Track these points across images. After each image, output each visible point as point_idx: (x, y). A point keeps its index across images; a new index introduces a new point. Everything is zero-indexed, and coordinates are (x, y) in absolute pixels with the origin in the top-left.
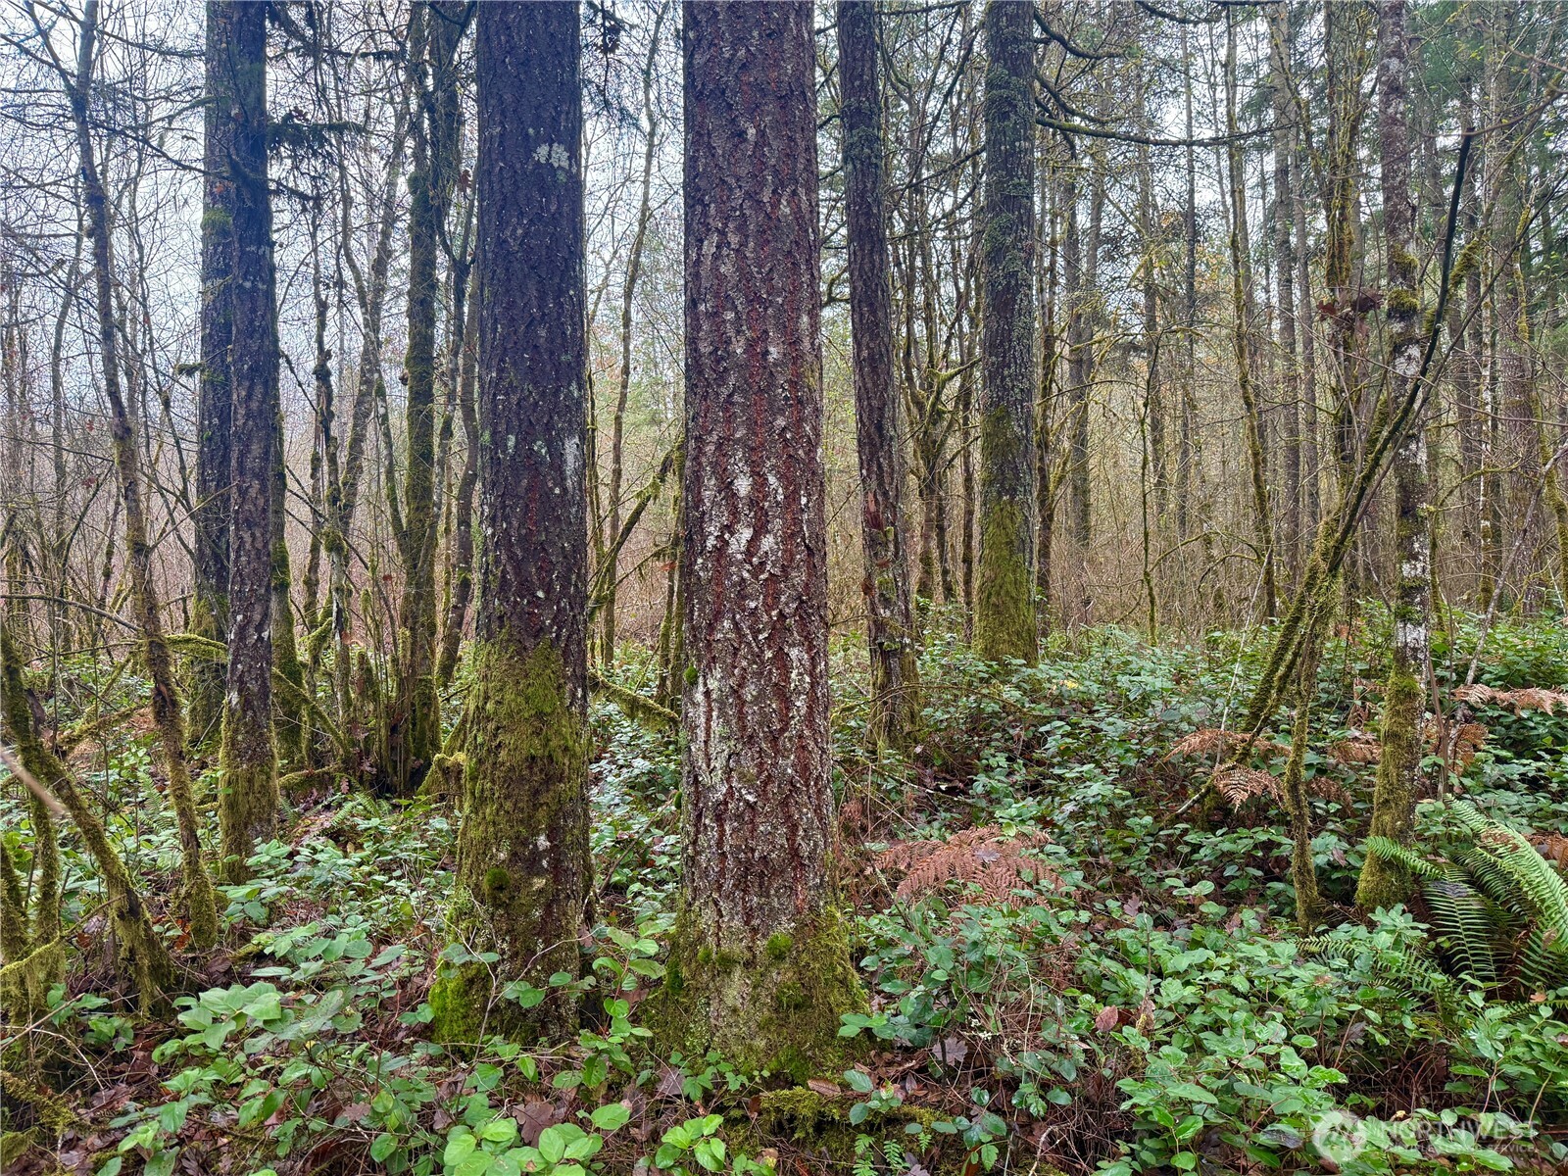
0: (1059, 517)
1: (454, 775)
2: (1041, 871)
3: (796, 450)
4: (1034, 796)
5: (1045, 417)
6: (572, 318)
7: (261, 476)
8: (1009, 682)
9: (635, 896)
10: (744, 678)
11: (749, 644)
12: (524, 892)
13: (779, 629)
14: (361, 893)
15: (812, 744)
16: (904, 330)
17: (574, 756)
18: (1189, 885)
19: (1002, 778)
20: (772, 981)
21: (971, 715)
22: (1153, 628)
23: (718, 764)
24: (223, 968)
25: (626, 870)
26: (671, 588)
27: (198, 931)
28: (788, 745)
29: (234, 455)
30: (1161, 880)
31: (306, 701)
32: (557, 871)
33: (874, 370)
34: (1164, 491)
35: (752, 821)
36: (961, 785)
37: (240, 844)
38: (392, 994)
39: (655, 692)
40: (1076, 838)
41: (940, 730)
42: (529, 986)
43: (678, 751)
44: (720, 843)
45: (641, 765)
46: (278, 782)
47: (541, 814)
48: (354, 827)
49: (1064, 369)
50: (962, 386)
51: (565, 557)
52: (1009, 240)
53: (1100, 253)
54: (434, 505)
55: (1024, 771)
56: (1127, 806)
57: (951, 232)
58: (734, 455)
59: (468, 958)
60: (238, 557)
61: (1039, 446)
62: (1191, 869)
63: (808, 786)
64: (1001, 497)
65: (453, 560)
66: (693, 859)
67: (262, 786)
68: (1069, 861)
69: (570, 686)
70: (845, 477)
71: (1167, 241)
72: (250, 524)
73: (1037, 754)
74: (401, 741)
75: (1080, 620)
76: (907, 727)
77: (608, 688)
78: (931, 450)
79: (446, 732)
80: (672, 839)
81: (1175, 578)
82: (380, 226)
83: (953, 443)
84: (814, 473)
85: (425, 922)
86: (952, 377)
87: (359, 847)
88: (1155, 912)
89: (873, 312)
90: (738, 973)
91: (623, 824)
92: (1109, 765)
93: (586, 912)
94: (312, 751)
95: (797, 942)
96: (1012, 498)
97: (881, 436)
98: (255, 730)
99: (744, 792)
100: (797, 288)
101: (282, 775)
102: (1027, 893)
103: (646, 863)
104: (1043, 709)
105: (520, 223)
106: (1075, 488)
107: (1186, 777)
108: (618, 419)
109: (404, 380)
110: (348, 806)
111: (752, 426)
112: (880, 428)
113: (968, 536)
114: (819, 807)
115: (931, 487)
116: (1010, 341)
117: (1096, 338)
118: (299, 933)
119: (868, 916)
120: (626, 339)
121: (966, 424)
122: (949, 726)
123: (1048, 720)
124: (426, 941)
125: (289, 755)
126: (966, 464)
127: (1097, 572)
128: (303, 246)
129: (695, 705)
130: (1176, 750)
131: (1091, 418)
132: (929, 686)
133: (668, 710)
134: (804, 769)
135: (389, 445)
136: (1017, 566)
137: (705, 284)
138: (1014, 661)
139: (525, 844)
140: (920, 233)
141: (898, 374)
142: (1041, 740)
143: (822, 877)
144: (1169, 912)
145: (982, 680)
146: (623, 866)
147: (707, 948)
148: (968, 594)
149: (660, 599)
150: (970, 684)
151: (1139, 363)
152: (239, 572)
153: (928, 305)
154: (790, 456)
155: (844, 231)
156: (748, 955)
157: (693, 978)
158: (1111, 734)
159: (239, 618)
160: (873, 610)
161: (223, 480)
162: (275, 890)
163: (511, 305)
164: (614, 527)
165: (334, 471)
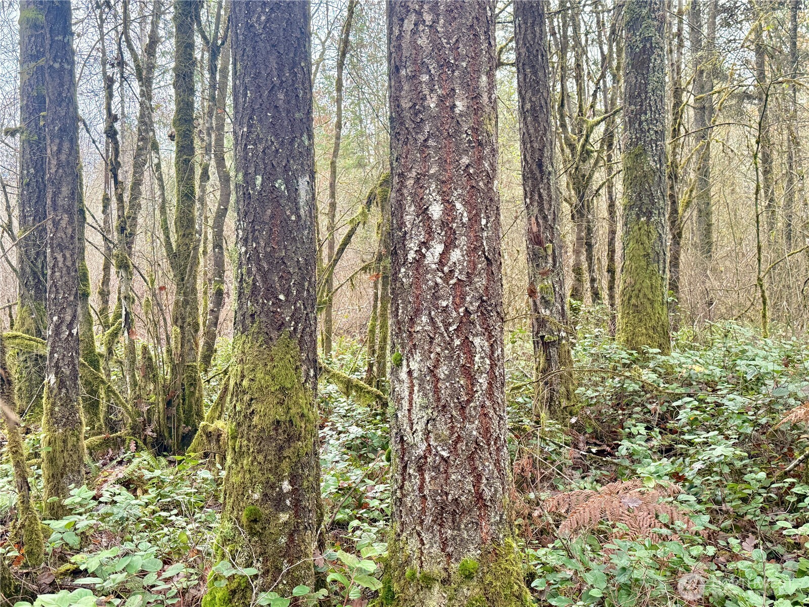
0: (686, 234)
1: (215, 437)
2: (675, 515)
3: (477, 182)
4: (669, 457)
5: (674, 154)
6: (303, 84)
7: (69, 211)
8: (648, 367)
9: (353, 531)
10: (438, 361)
11: (442, 334)
12: (273, 524)
13: (466, 321)
14: (149, 526)
15: (492, 412)
16: (558, 87)
17: (308, 421)
18: (796, 527)
19: (643, 443)
20: (463, 595)
21: (616, 395)
22: (765, 322)
23: (419, 427)
24: (49, 581)
25: (347, 510)
26: (376, 294)
27: (30, 553)
28: (473, 413)
29: (49, 195)
30: (772, 523)
31: (103, 382)
32: (298, 508)
33: (536, 119)
34: (773, 212)
35: (446, 472)
36: (608, 449)
37: (58, 489)
38: (175, 601)
39: (364, 375)
40: (703, 490)
41: (591, 405)
42: (277, 596)
43: (384, 421)
44: (421, 489)
45: (355, 431)
46: (85, 443)
47: (285, 464)
48: (140, 478)
49: (690, 114)
50: (606, 130)
51: (300, 269)
52: (644, 11)
53: (718, 20)
54: (197, 232)
55: (660, 437)
56: (745, 466)
57: (596, 7)
58: (429, 187)
59: (234, 572)
60: (53, 272)
61: (670, 178)
62: (797, 515)
63: (489, 445)
64: (639, 218)
65: (209, 275)
66: (400, 500)
67: (74, 445)
68: (698, 507)
69: (304, 367)
70: (511, 205)
71: (774, 9)
72: (62, 248)
73: (671, 424)
74: (175, 412)
75: (705, 317)
76: (564, 403)
77: (329, 372)
78: (581, 183)
79: (207, 406)
80: (381, 487)
81: (783, 283)
82: (151, 18)
83: (599, 177)
84: (491, 200)
85: (198, 548)
86: (598, 123)
87: (145, 492)
88: (768, 548)
89: (535, 73)
90: (437, 587)
91: (343, 475)
92: (730, 432)
93: (319, 541)
94: (108, 421)
95: (482, 565)
96: (649, 218)
97: (541, 171)
98: (68, 402)
99: (439, 449)
100: (477, 55)
101: (86, 438)
102: (665, 531)
103: (360, 506)
104: (675, 388)
105: (263, 12)
106: (700, 211)
107: (793, 442)
108: (333, 163)
109: (172, 137)
110: (136, 461)
111: (442, 163)
112: (540, 165)
113: (612, 252)
114: (498, 461)
115: (581, 212)
116: (647, 92)
117: (716, 89)
118: (104, 554)
119: (536, 549)
120: (339, 101)
121: (609, 161)
122: (598, 402)
123: (678, 397)
124: (199, 561)
125: (91, 423)
126: (610, 193)
127: (719, 279)
128: (92, 36)
129: (401, 382)
130: (785, 420)
131: (712, 154)
132: (581, 370)
133: (375, 389)
134: (486, 431)
135: (162, 187)
136: (653, 273)
137: (406, 53)
138: (651, 350)
139: (272, 487)
140: (572, 8)
141: (555, 122)
142: (673, 413)
143: (501, 516)
144: (780, 549)
145: (624, 365)
146: (344, 508)
147: (412, 568)
148: (612, 297)
149: (366, 303)
150: (615, 368)
151: (752, 109)
152: (55, 284)
153: (578, 66)
154: (473, 187)
155: (510, 9)
156: (444, 575)
157: (402, 592)
158: (731, 408)
159: (55, 318)
160: (536, 310)
161: (40, 216)
162: (86, 523)
163: (257, 75)
164: (331, 247)
165: (121, 207)
